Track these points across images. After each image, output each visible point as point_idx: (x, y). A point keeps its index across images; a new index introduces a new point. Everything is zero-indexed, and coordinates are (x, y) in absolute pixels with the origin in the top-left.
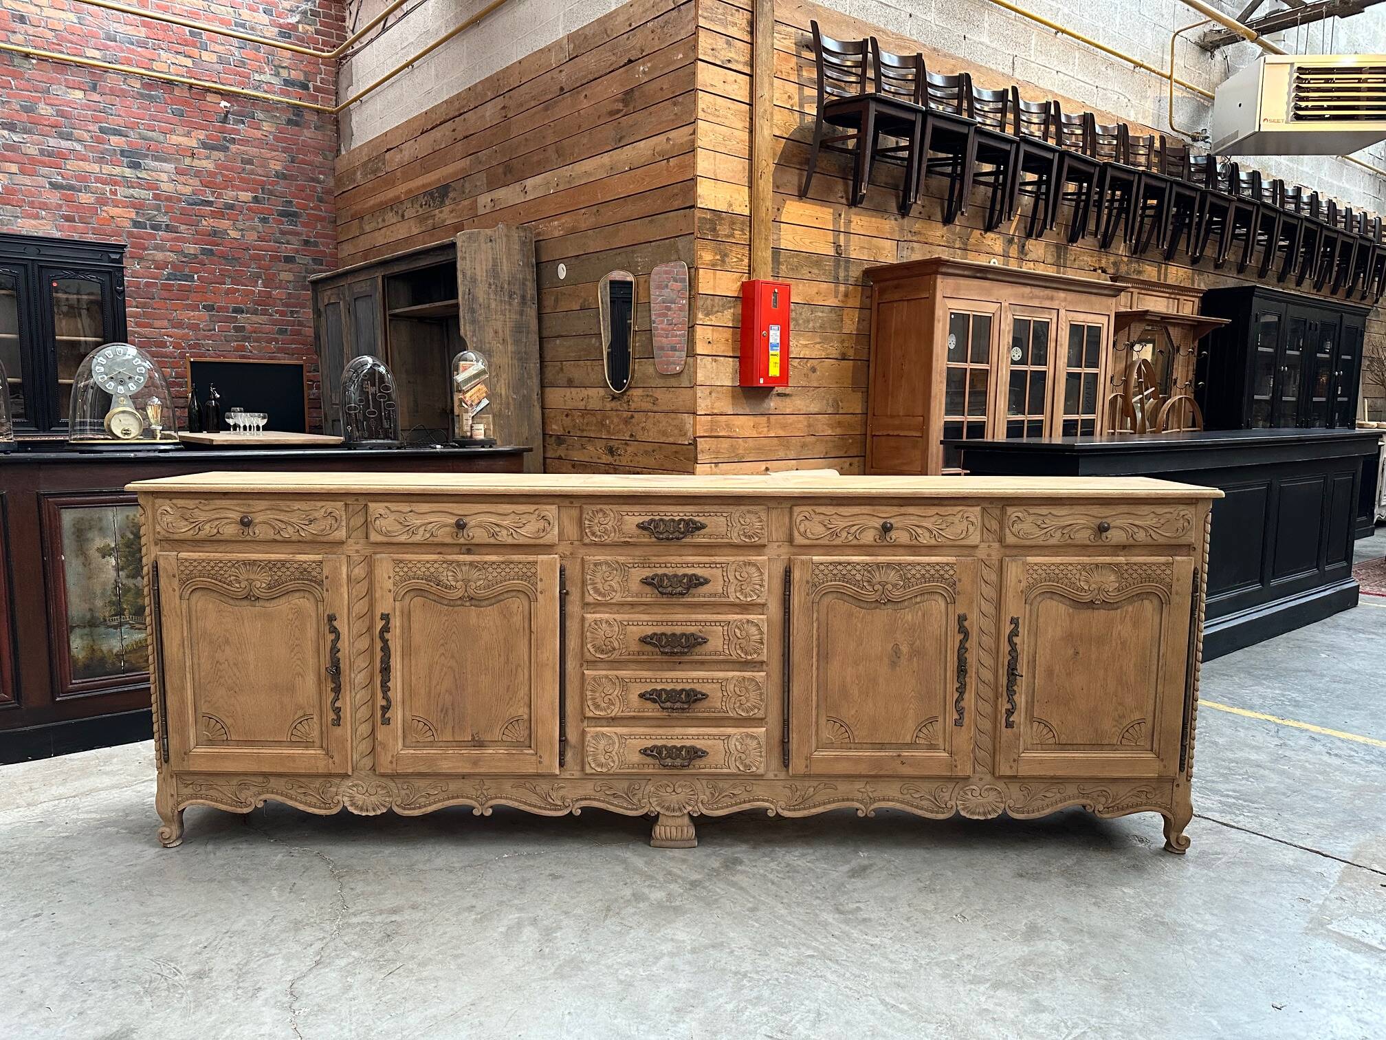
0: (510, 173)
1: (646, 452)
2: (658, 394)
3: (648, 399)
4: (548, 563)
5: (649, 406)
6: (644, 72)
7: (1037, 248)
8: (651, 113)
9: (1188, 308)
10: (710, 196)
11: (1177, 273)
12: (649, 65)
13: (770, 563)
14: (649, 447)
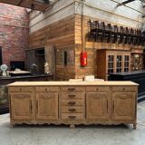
0: (51, 38)
4: (56, 94)
7: (120, 45)
9: (142, 52)
10: (77, 42)
11: (140, 47)
13: (83, 93)
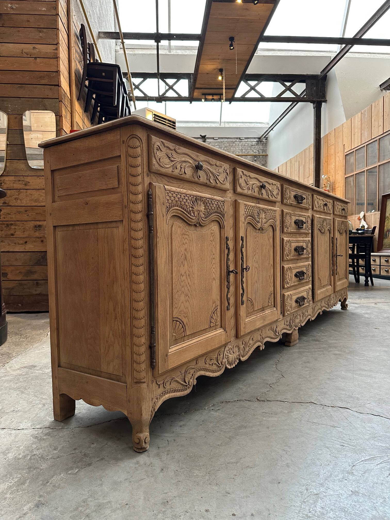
1: (19, 212)
2: (28, 179)
3: (20, 182)
4: (278, 211)
5: (22, 186)
6: (12, 8)
8: (19, 31)
10: (63, 83)
12: (17, 6)
14: (22, 209)
